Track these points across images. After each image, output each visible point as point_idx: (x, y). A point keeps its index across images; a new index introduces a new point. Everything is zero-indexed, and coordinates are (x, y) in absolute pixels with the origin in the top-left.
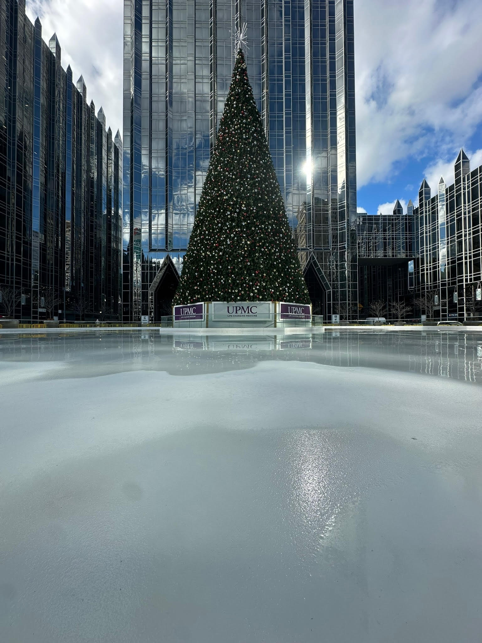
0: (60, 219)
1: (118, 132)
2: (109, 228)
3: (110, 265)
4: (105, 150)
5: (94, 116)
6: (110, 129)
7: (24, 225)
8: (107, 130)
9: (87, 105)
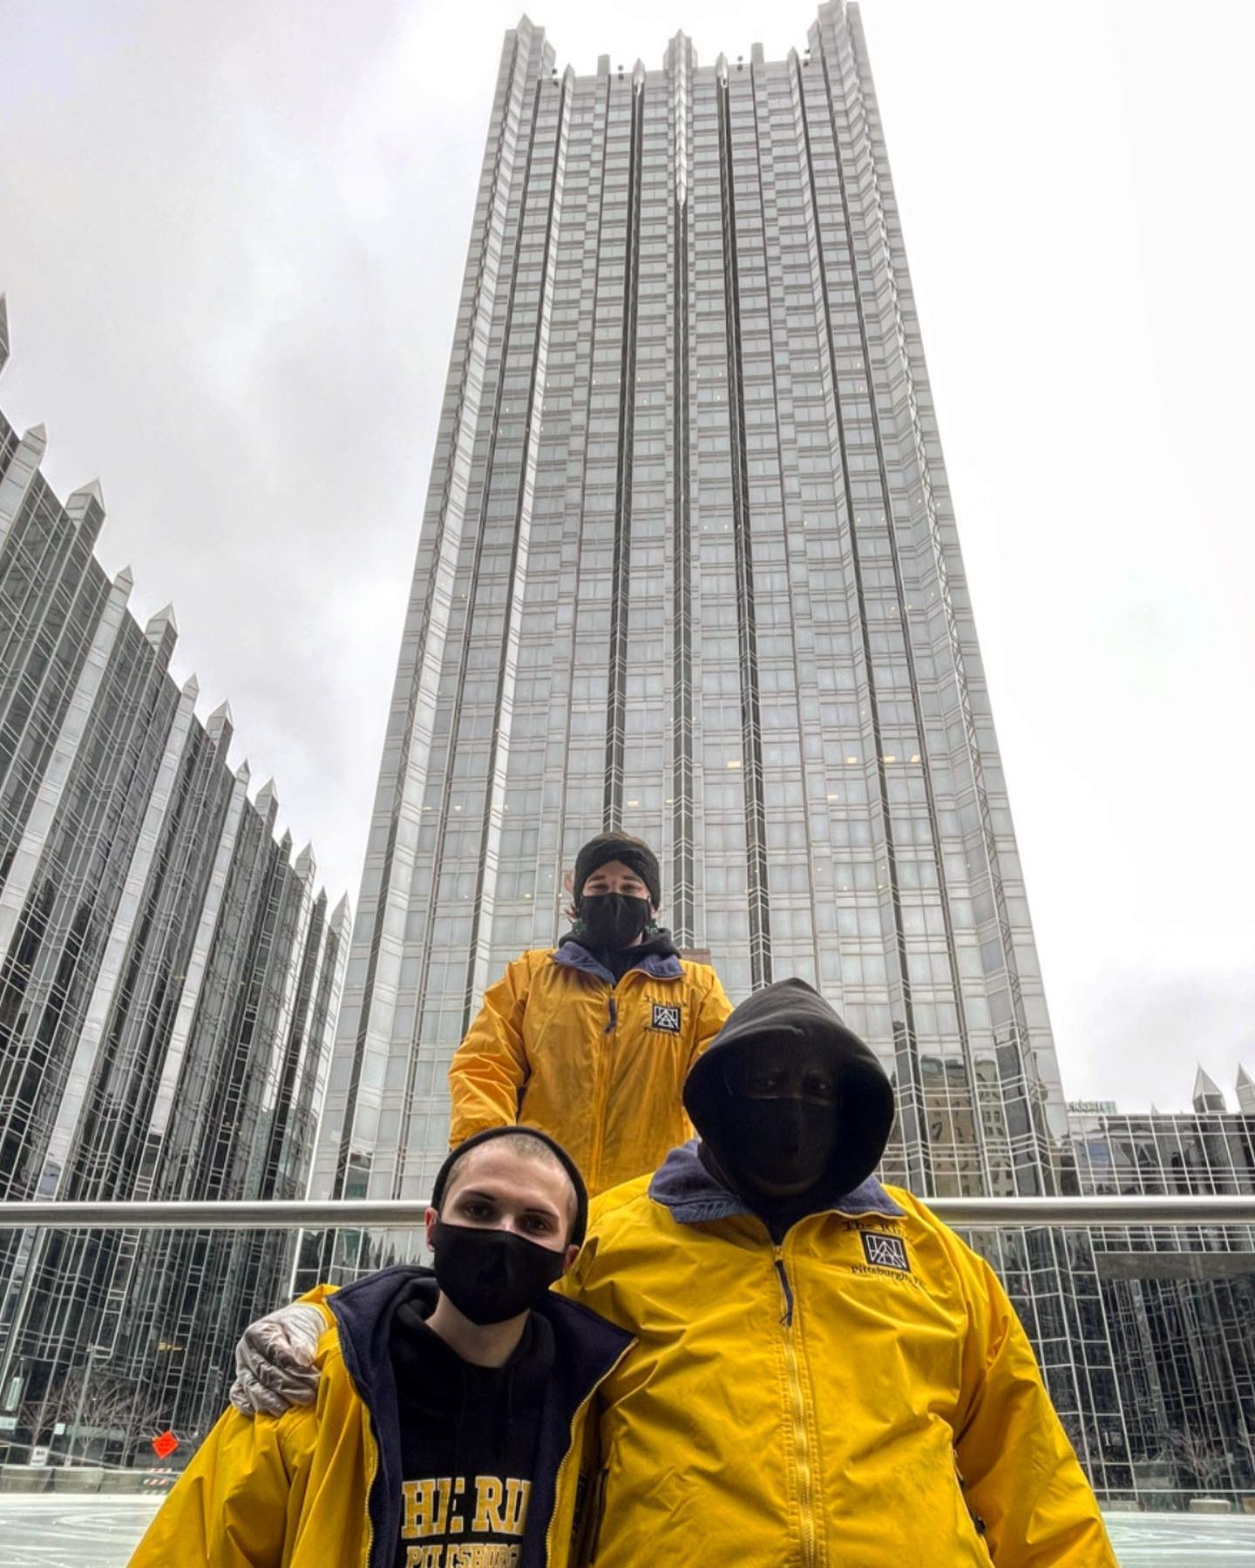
0: (144, 1083)
1: (345, 898)
2: (274, 1154)
3: (254, 1272)
4: (301, 944)
5: (287, 864)
6: (323, 894)
7: (62, 1029)
8: (315, 895)
9: (273, 842)
